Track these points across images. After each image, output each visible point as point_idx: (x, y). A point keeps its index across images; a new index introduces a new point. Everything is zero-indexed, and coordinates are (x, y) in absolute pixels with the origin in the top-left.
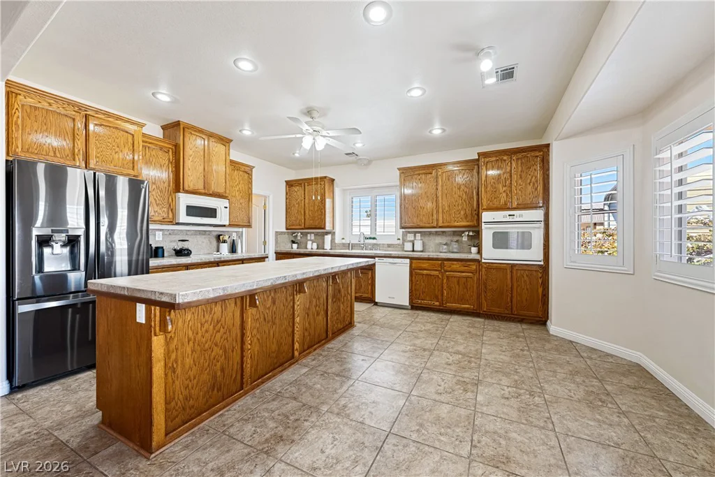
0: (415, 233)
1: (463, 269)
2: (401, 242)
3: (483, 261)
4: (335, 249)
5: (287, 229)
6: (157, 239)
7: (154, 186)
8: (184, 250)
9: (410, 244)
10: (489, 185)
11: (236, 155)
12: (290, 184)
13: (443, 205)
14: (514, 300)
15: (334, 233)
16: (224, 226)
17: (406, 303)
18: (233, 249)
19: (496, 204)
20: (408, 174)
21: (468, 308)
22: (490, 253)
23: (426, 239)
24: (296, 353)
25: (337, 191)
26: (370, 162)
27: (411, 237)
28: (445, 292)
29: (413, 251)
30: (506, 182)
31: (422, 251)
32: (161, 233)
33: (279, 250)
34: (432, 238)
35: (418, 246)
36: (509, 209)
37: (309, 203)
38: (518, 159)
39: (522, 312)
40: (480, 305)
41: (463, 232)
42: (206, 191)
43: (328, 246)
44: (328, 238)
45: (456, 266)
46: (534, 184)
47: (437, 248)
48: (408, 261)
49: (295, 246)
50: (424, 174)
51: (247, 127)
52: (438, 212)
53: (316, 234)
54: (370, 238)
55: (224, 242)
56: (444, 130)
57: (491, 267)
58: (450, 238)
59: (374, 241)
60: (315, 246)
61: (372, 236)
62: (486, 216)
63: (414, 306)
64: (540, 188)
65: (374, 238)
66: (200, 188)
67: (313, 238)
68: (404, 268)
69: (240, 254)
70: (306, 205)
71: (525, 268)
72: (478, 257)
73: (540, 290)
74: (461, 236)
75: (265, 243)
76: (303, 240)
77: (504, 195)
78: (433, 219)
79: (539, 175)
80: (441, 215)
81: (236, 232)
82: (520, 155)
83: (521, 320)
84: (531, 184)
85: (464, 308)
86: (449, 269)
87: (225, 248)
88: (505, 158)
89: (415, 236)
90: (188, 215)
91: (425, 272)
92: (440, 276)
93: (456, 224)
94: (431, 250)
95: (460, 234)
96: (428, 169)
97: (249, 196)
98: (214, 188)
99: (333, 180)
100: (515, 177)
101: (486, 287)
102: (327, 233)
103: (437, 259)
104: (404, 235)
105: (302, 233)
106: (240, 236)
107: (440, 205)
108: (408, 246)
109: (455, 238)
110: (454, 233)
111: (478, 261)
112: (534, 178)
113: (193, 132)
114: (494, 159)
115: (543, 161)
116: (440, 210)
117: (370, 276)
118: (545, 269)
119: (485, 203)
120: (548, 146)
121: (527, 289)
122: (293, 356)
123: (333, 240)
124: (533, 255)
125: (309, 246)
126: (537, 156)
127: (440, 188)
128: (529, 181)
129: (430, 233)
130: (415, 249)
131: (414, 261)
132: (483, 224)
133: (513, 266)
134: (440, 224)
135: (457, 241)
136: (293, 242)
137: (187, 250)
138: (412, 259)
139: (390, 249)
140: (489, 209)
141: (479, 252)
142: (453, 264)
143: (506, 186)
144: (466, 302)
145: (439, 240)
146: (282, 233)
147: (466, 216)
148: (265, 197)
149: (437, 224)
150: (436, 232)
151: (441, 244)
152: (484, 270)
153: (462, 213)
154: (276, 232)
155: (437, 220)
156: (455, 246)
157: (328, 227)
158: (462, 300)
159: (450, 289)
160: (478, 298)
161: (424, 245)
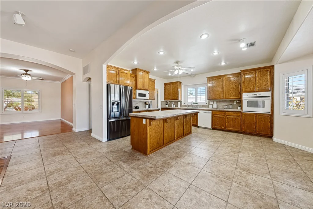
0: (214, 101)
1: (234, 115)
2: (208, 105)
3: (243, 112)
4: (182, 107)
5: (164, 100)
9: (212, 106)
10: (246, 83)
11: (151, 77)
12: (165, 84)
13: (226, 91)
14: (257, 128)
15: (181, 101)
16: (147, 99)
17: (210, 127)
18: (149, 107)
19: (249, 90)
20: (210, 79)
21: (236, 130)
22: (246, 109)
23: (218, 104)
25: (182, 86)
26: (195, 75)
27: (212, 103)
28: (226, 124)
29: (213, 108)
30: (253, 81)
31: (216, 108)
33: (162, 107)
34: (220, 103)
35: (215, 106)
36: (254, 92)
37: (172, 91)
38: (259, 72)
39: (261, 133)
40: (242, 129)
41: (234, 101)
42: (143, 89)
43: (179, 106)
44: (179, 103)
45: (231, 114)
46: (266, 82)
47: (223, 107)
48: (211, 111)
49: (167, 106)
50: (218, 79)
51: (155, 68)
52: (223, 93)
53: (175, 102)
54: (195, 103)
55: (147, 104)
56: (226, 63)
57: (247, 114)
58: (229, 103)
60: (174, 106)
61: (196, 103)
62: (244, 95)
63: (213, 129)
64: (269, 83)
65: (197, 103)
67: (173, 103)
68: (209, 114)
69: (152, 108)
70: (172, 92)
71: (262, 115)
72: (241, 110)
73: (269, 124)
74: (233, 102)
75: (158, 105)
76: (170, 104)
77: (253, 86)
78: (221, 96)
79: (269, 78)
83: (260, 136)
84: (265, 82)
85: (235, 130)
86: (228, 115)
87: (147, 106)
88: (253, 72)
89: (213, 103)
90: (139, 96)
91: (218, 116)
92: (224, 118)
93: (231, 98)
94: (220, 108)
95: (233, 101)
96: (219, 77)
97: (154, 89)
98: (145, 88)
99: (181, 82)
100: (257, 79)
101: (244, 122)
102: (179, 101)
103: (223, 111)
104: (209, 102)
105: (170, 101)
106: (151, 102)
107: (224, 90)
108: (211, 106)
110: (230, 101)
111: (241, 112)
112: (266, 79)
113: (140, 71)
114: (248, 72)
115: (270, 72)
116: (224, 92)
117: (196, 117)
118: (271, 116)
119: (244, 89)
120: (273, 66)
121: (263, 124)
122: (175, 139)
123: (181, 104)
124: (267, 110)
125: (172, 106)
126: (268, 71)
127: (224, 84)
128: (264, 81)
129: (220, 101)
130: (214, 107)
131: (213, 112)
132: (243, 98)
133: (256, 114)
134: (224, 98)
135: (231, 104)
136: (167, 105)
137: (138, 107)
138: (212, 111)
139: (203, 107)
140: (246, 92)
141: (241, 109)
143: (253, 83)
144: (236, 127)
145: (224, 104)
146: (163, 101)
147: (235, 95)
148: (158, 89)
149: (223, 98)
150: (222, 101)
152: (243, 115)
153: (234, 93)
154: (161, 101)
155: (223, 96)
156: (231, 106)
157: (179, 100)
158: (233, 127)
159: (228, 122)
160: (241, 126)
161: (217, 106)
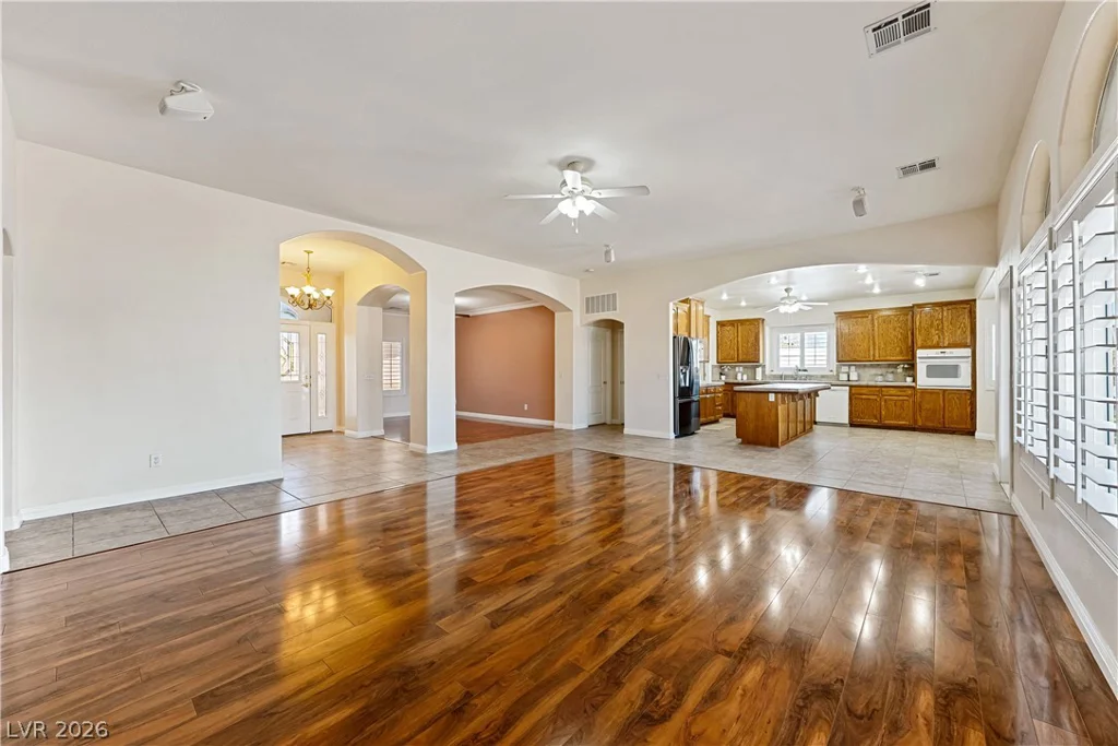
0: (850, 366)
1: (899, 393)
2: (835, 373)
3: (918, 387)
5: (718, 363)
9: (845, 375)
10: (923, 330)
12: (721, 324)
13: (879, 343)
14: (947, 417)
15: (766, 366)
17: (847, 421)
19: (929, 343)
20: (842, 316)
21: (904, 425)
22: (924, 381)
23: (861, 371)
25: (766, 329)
27: (845, 369)
28: (883, 412)
29: (849, 381)
31: (858, 381)
34: (867, 370)
35: (854, 376)
36: (941, 347)
37: (742, 341)
38: (948, 310)
39: (952, 426)
40: (915, 421)
41: (899, 365)
43: (759, 378)
44: (759, 370)
45: (893, 391)
46: (962, 329)
47: (871, 377)
48: (846, 388)
49: (723, 377)
50: (861, 318)
52: (874, 349)
53: (745, 367)
57: (924, 392)
58: (886, 370)
59: (805, 373)
60: (745, 377)
61: (803, 369)
62: (920, 353)
63: (852, 424)
64: (968, 333)
65: (805, 371)
67: (741, 370)
68: (843, 394)
70: (740, 343)
71: (955, 392)
72: (913, 384)
73: (969, 409)
74: (896, 368)
76: (732, 372)
77: (937, 337)
78: (869, 355)
79: (968, 322)
80: (877, 351)
82: (950, 307)
83: (953, 432)
84: (960, 329)
85: (901, 424)
86: (887, 394)
88: (937, 309)
89: (850, 369)
91: (864, 396)
92: (878, 400)
93: (888, 358)
94: (867, 379)
95: (896, 366)
96: (864, 314)
99: (763, 320)
100: (946, 324)
101: (920, 407)
102: (758, 366)
103: (876, 387)
104: (838, 368)
107: (877, 343)
108: (844, 377)
109: (891, 370)
110: (890, 366)
111: (914, 388)
112: (962, 324)
114: (927, 309)
115: (970, 312)
116: (877, 347)
118: (973, 393)
119: (919, 343)
120: (975, 300)
121: (957, 408)
123: (763, 372)
124: (962, 382)
125: (739, 377)
126: (965, 308)
127: (876, 328)
128: (958, 326)
129: (865, 366)
130: (851, 379)
132: (917, 359)
133: (945, 391)
134: (876, 359)
135: (892, 372)
136: (721, 374)
138: (851, 387)
139: (823, 379)
140: (923, 347)
141: (914, 381)
142: (890, 390)
144: (904, 419)
145: (873, 371)
146: (715, 366)
147: (901, 353)
149: (874, 359)
150: (872, 365)
151: (876, 374)
152: (918, 394)
153: (898, 349)
155: (874, 355)
156: (890, 377)
157: (761, 361)
158: (898, 417)
159: (887, 408)
160: (914, 414)
161: (859, 376)
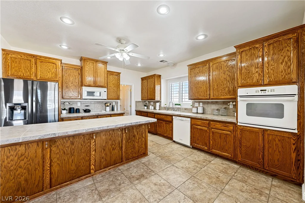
0: (199, 102)
1: (223, 128)
2: (192, 107)
3: (239, 124)
4: (161, 110)
5: (142, 100)
6: (78, 105)
7: (72, 84)
8: (87, 110)
9: (196, 109)
10: (244, 69)
13: (213, 85)
14: (266, 158)
15: (161, 102)
17: (188, 144)
18: (113, 109)
19: (249, 81)
21: (227, 156)
23: (206, 106)
24: (92, 171)
25: (162, 81)
27: (196, 105)
28: (211, 142)
29: (197, 113)
30: (258, 65)
31: (203, 113)
32: (80, 103)
33: (137, 109)
34: (209, 105)
35: (200, 110)
38: (269, 45)
39: (273, 169)
40: (235, 155)
41: (229, 102)
42: (95, 85)
43: (158, 108)
44: (158, 104)
45: (219, 126)
46: (286, 63)
47: (212, 112)
48: (189, 119)
49: (146, 107)
50: (202, 66)
52: (210, 89)
53: (154, 102)
55: (108, 106)
56: (206, 36)
57: (245, 129)
58: (220, 106)
59: (179, 106)
60: (153, 108)
61: (179, 104)
62: (241, 92)
65: (179, 105)
66: (91, 84)
67: (153, 104)
69: (116, 112)
70: (148, 89)
71: (276, 133)
72: (236, 121)
73: (294, 155)
74: (229, 105)
75: (131, 106)
76: (149, 105)
77: (257, 75)
78: (207, 94)
79: (292, 54)
80: (212, 91)
81: (115, 102)
82: (271, 41)
84: (284, 63)
85: (225, 155)
86: (214, 127)
87: (108, 109)
88: (257, 46)
89: (199, 104)
90: (88, 95)
91: (199, 127)
92: (208, 131)
93: (223, 97)
94: (209, 113)
95: (227, 103)
97: (118, 86)
98: (98, 84)
101: (240, 143)
102: (157, 102)
103: (206, 120)
104: (193, 103)
105: (148, 102)
106: (117, 103)
107: (212, 85)
109: (225, 106)
110: (224, 103)
111: (235, 124)
112: (286, 58)
113: (88, 61)
114: (248, 48)
116: (212, 88)
117: (171, 126)
118: (299, 137)
119: (240, 82)
121: (279, 152)
122: (90, 173)
123: (160, 106)
125: (150, 108)
126: (290, 39)
128: (281, 61)
129: (208, 103)
131: (193, 120)
132: (238, 97)
133: (264, 130)
134: (212, 97)
135: (225, 108)
136: (145, 106)
137: (89, 110)
138: (192, 118)
139: (185, 111)
140: (243, 86)
141: (236, 117)
142: (217, 124)
143: (258, 68)
144: (226, 151)
145: (213, 107)
146: (139, 102)
149: (209, 98)
150: (212, 102)
151: (214, 109)
152: (239, 130)
153: (227, 89)
154: (136, 101)
155: (210, 95)
156: (224, 111)
158: (222, 149)
159: (214, 140)
160: (235, 149)
161: (204, 109)
